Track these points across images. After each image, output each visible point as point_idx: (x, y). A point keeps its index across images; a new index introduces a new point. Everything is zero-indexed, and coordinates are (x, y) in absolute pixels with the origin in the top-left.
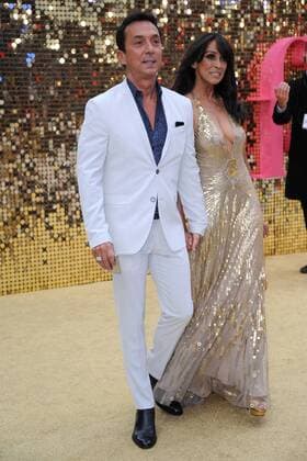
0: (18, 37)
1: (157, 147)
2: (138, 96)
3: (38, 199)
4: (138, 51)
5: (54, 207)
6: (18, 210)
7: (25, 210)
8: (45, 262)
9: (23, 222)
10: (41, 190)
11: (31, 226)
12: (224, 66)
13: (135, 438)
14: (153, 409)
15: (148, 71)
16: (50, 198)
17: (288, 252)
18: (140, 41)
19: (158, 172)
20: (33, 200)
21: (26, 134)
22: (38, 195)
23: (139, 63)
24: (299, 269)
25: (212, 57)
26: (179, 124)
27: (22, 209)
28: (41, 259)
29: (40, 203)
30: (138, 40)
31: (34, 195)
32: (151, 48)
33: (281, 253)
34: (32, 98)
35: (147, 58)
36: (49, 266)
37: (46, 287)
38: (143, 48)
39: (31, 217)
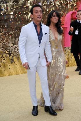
0: (2, 11)
1: (40, 40)
2: (36, 26)
3: (8, 53)
4: (36, 14)
5: (12, 55)
6: (2, 55)
7: (4, 55)
8: (9, 69)
9: (4, 58)
10: (8, 50)
11: (6, 59)
12: (58, 18)
13: (32, 113)
14: (37, 106)
15: (39, 20)
16: (11, 52)
17: (72, 66)
18: (37, 12)
19: (40, 46)
20: (6, 53)
21: (4, 36)
22: (7, 51)
23: (36, 18)
24: (75, 70)
25: (54, 16)
26: (46, 34)
27: (3, 55)
28: (8, 68)
29: (8, 54)
30: (36, 12)
31: (6, 51)
32: (40, 14)
33: (70, 66)
34: (6, 26)
35: (39, 16)
36: (10, 70)
37: (9, 75)
38: (38, 14)
39: (6, 57)
